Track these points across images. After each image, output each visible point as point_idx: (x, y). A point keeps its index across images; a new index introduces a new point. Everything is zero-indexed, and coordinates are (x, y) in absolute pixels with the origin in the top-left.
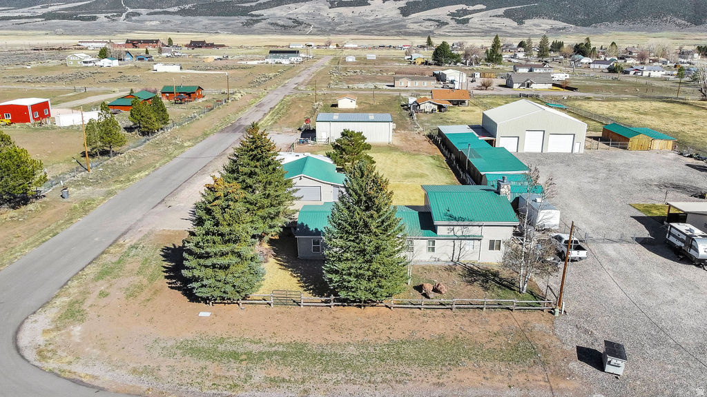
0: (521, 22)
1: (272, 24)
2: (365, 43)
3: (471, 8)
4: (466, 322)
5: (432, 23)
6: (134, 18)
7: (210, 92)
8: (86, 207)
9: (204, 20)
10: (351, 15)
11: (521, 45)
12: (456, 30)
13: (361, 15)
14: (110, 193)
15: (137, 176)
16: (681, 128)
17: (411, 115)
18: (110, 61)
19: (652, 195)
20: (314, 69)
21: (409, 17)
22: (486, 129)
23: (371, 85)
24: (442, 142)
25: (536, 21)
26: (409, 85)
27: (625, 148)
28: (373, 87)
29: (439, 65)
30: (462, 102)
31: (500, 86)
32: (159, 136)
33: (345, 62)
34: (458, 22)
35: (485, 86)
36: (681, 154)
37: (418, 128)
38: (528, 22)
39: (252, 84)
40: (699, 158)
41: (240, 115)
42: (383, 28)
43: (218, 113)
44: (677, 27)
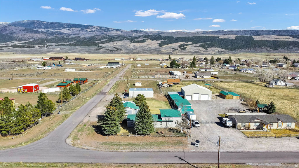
0: (206, 49)
1: (107, 50)
2: (144, 58)
3: (187, 43)
5: (171, 49)
6: (50, 47)
9: (79, 48)
10: (139, 46)
11: (205, 59)
12: (181, 52)
13: (143, 46)
17: (160, 88)
20: (125, 70)
21: (162, 47)
25: (213, 48)
26: (160, 77)
28: (147, 78)
29: (172, 68)
31: (193, 77)
33: (137, 67)
34: (182, 49)
35: (187, 77)
37: (162, 92)
38: (209, 49)
42: (151, 51)
44: (267, 51)
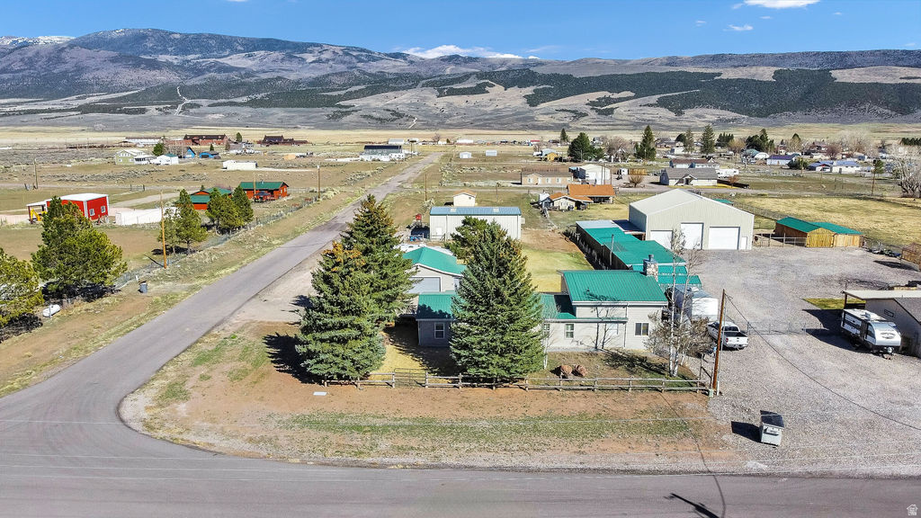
0: (679, 113)
1: (365, 116)
2: (483, 139)
3: (616, 96)
4: (609, 401)
5: (567, 114)
6: (191, 111)
7: (296, 192)
8: (169, 301)
9: (280, 112)
10: (464, 105)
11: (680, 138)
12: (597, 123)
13: (477, 105)
14: (194, 288)
15: (223, 272)
16: (873, 225)
17: (543, 213)
18: (168, 158)
19: (831, 290)
20: (420, 167)
21: (537, 108)
22: (635, 224)
23: (493, 183)
24: (581, 240)
25: (699, 111)
26: (539, 183)
27: (802, 245)
28: (495, 185)
29: (576, 162)
30: (606, 199)
31: (652, 183)
32: (241, 234)
33: (458, 158)
34: (600, 112)
35: (635, 183)
36: (871, 251)
37: (552, 226)
38: (688, 113)
39: (346, 183)
40: (891, 254)
41: (335, 213)
42: (505, 120)
43: (309, 211)
44: (878, 118)
